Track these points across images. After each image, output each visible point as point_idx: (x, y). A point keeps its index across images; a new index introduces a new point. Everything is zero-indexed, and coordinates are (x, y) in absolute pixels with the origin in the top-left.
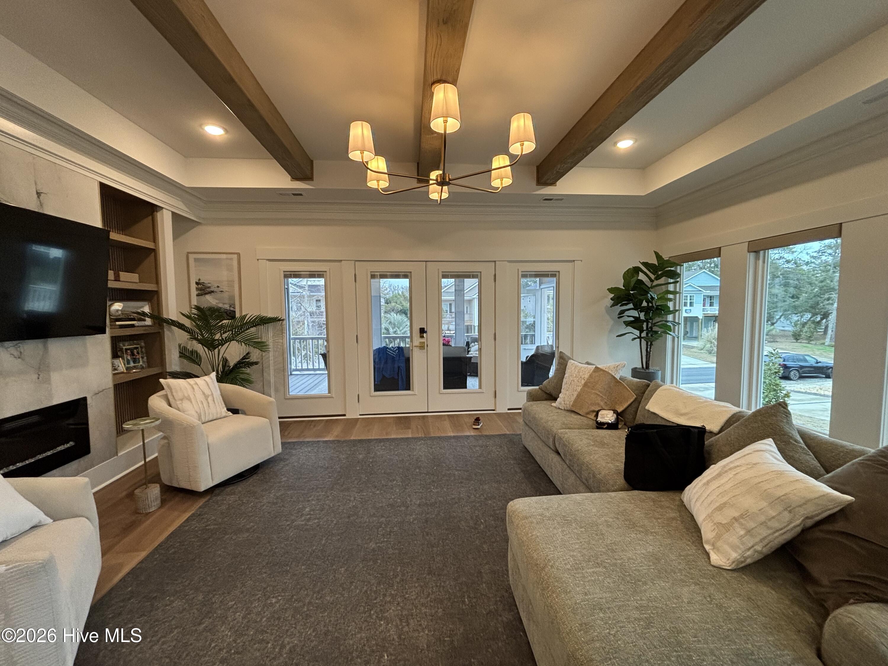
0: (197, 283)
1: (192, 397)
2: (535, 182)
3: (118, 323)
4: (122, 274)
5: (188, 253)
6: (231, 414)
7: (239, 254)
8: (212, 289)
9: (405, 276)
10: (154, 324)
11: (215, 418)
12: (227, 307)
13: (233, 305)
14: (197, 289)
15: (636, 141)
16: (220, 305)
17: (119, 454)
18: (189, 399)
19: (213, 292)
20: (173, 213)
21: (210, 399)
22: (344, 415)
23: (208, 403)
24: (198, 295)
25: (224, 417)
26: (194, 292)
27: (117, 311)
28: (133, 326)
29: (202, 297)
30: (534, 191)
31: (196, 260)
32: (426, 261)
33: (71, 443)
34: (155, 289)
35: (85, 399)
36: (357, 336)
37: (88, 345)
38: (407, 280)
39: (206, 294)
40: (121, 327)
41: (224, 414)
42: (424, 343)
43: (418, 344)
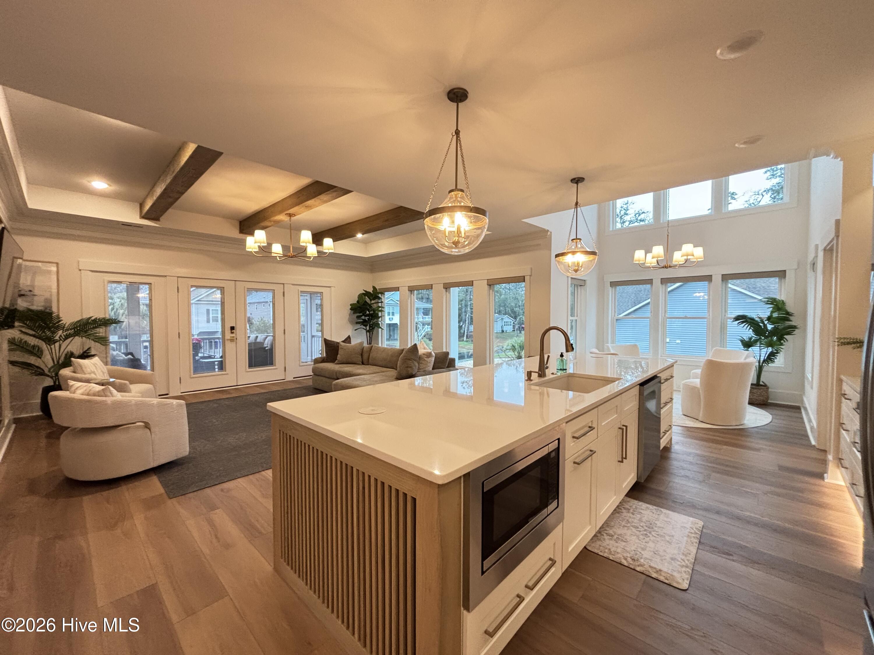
7: (57, 264)
16: (32, 307)
19: (25, 295)
32: (235, 281)
36: (179, 333)
42: (234, 337)
43: (229, 338)
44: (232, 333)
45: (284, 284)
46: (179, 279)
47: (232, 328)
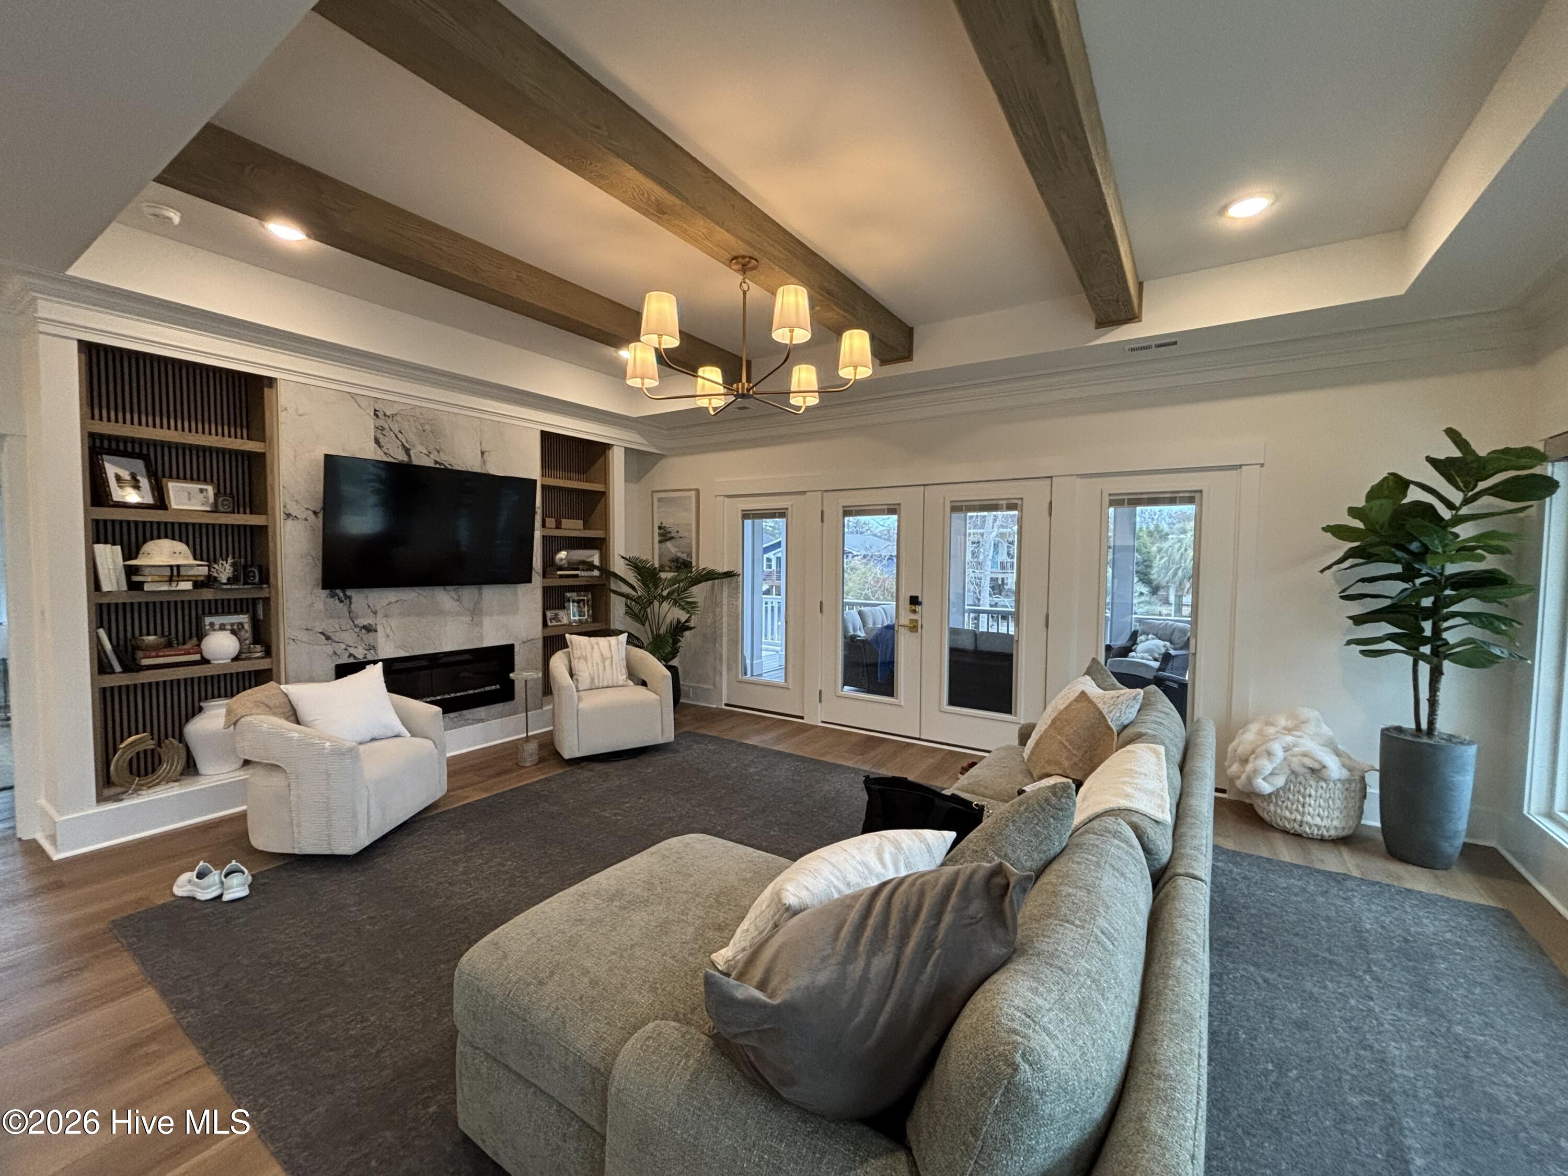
0: (660, 528)
1: (589, 655)
2: (1093, 324)
3: (559, 573)
4: (564, 521)
5: (653, 492)
6: (632, 684)
7: (698, 491)
8: (673, 535)
9: (892, 511)
10: (601, 574)
11: (610, 684)
12: (684, 556)
13: (690, 555)
14: (660, 535)
15: (1278, 197)
16: (679, 554)
17: (544, 709)
18: (586, 659)
19: (672, 538)
20: (626, 448)
21: (608, 663)
22: (802, 718)
23: (604, 667)
24: (660, 542)
25: (623, 686)
26: (657, 538)
27: (561, 560)
28: (577, 576)
29: (663, 545)
30: (1091, 341)
31: (660, 500)
32: (925, 485)
33: (498, 687)
34: (603, 536)
35: (511, 647)
36: (821, 603)
37: (520, 593)
38: (895, 517)
39: (667, 540)
40: (561, 576)
41: (621, 683)
42: (917, 621)
43: (907, 623)
44: (914, 612)
45: (1051, 477)
46: (825, 494)
47: (914, 601)
